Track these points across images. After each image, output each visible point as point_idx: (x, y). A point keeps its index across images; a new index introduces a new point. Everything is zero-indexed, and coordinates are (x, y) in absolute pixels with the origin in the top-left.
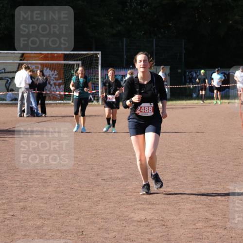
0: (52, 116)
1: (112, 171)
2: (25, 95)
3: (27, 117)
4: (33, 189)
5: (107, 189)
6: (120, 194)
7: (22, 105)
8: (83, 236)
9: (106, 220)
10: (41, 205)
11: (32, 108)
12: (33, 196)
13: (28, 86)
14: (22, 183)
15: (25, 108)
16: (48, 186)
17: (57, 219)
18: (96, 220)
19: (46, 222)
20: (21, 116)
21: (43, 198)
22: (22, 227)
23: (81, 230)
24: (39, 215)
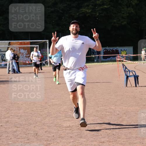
0: (24, 73)
1: (53, 101)
2: (10, 62)
3: (12, 73)
4: (13, 111)
5: (51, 110)
6: (57, 113)
7: (9, 68)
8: (37, 136)
9: (49, 127)
10: (17, 120)
11: (14, 69)
12: (13, 115)
13: (12, 58)
14: (7, 108)
15: (11, 69)
16: (20, 109)
17: (24, 127)
18: (44, 127)
19: (18, 129)
20: (9, 73)
21: (17, 116)
22: (6, 132)
23: (36, 133)
24: (15, 125)
